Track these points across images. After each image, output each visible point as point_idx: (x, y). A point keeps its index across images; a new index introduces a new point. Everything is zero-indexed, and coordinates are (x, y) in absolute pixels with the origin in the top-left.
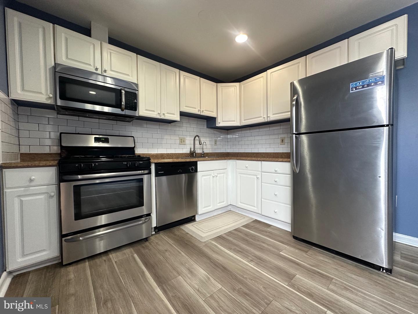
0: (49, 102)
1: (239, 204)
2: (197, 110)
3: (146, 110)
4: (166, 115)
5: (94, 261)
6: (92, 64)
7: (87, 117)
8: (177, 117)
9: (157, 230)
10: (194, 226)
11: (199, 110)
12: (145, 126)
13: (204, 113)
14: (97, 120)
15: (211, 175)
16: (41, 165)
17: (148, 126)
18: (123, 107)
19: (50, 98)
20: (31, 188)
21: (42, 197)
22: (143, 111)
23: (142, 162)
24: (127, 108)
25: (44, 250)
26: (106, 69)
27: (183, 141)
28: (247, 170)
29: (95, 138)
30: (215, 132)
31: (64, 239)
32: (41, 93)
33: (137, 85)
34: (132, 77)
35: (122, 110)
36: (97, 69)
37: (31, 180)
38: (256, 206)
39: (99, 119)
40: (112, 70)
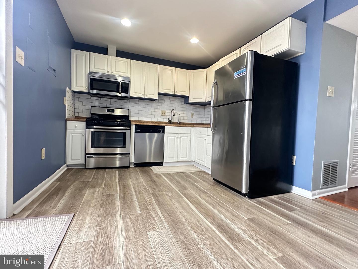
0: (86, 91)
1: (197, 160)
2: (172, 91)
3: (135, 93)
4: (148, 95)
5: (98, 170)
6: (106, 69)
7: (104, 98)
8: (156, 97)
9: (135, 166)
10: (158, 168)
11: (173, 91)
12: (137, 102)
13: (178, 93)
14: (109, 100)
15: (175, 136)
16: (80, 120)
17: (139, 103)
18: (120, 91)
19: (86, 89)
20: (76, 130)
21: (79, 135)
22: (133, 93)
23: (126, 123)
24: (123, 92)
25: (79, 159)
26: (113, 71)
27: (164, 113)
28: (200, 134)
29: (107, 109)
30: (192, 107)
31: (86, 156)
32: (83, 87)
33: (129, 78)
34: (127, 73)
35: (120, 94)
36: (108, 72)
37: (76, 127)
38: (204, 161)
39: (111, 99)
40: (116, 71)
